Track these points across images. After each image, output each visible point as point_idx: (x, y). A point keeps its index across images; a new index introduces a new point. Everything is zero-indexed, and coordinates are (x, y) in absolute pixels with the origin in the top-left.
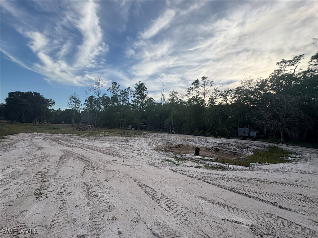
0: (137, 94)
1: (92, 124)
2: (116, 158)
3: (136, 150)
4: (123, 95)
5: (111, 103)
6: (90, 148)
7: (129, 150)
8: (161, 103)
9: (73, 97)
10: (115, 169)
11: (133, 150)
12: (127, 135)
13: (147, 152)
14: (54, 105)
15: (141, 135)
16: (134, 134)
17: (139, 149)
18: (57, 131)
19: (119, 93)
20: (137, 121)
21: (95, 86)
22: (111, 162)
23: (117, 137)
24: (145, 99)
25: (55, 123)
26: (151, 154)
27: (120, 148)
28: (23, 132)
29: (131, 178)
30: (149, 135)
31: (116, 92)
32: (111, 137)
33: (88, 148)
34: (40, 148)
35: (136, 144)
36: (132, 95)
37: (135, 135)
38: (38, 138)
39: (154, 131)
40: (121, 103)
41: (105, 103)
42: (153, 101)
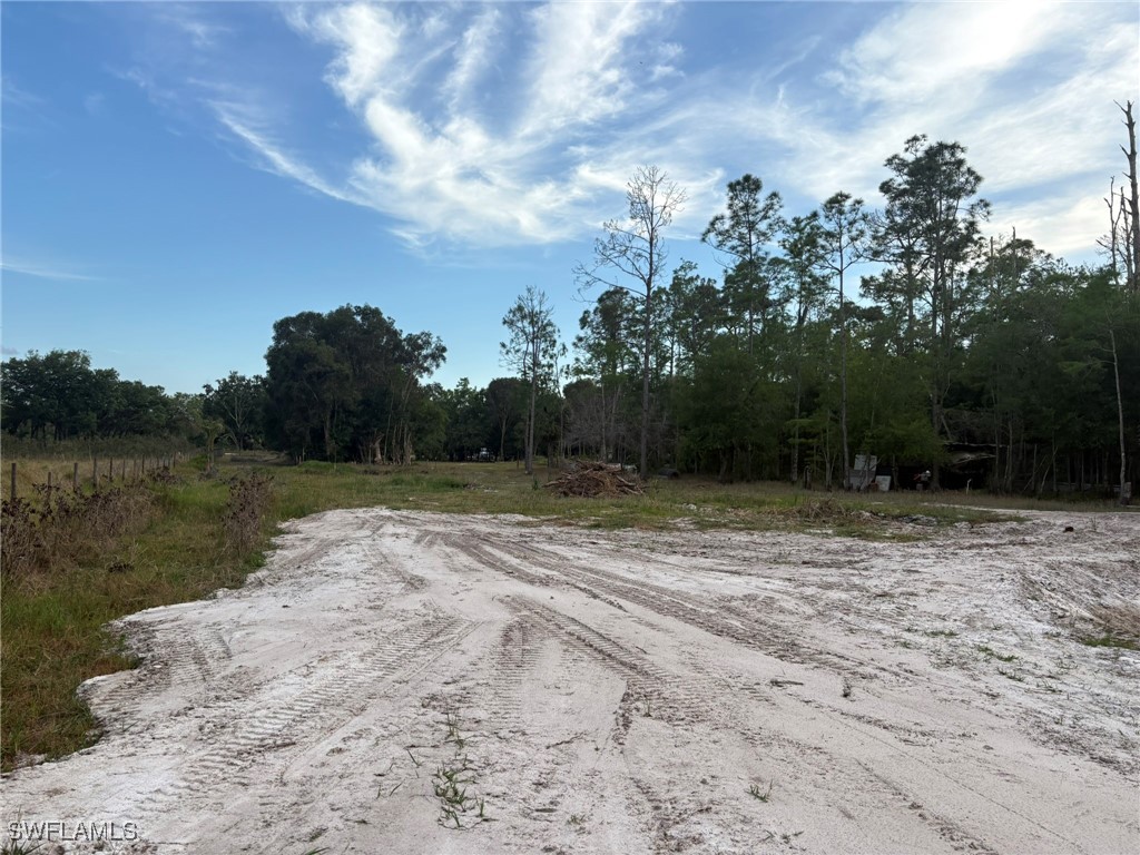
0: (901, 230)
1: (622, 454)
2: (791, 670)
3: (928, 626)
4: (799, 254)
5: (725, 321)
6: (636, 593)
7: (879, 626)
8: (1112, 272)
9: (520, 308)
10: (801, 735)
11: (906, 624)
12: (848, 525)
13: (1017, 653)
14: (441, 361)
15: (951, 524)
16: (896, 518)
17: (950, 625)
18: (465, 498)
19: (774, 248)
20: (915, 425)
21: (628, 224)
22: (766, 690)
23: (781, 539)
24: (963, 259)
25: (451, 460)
26: (1048, 666)
27: (809, 611)
28: (337, 507)
29: (914, 806)
30: (1014, 525)
31: (754, 239)
32: (742, 538)
33: (624, 594)
34: (415, 583)
35: (921, 587)
36: (867, 241)
37: (908, 528)
38: (397, 536)
39: (1057, 496)
40: (793, 308)
41: (687, 325)
42: (1037, 262)
